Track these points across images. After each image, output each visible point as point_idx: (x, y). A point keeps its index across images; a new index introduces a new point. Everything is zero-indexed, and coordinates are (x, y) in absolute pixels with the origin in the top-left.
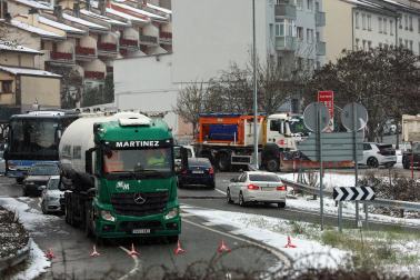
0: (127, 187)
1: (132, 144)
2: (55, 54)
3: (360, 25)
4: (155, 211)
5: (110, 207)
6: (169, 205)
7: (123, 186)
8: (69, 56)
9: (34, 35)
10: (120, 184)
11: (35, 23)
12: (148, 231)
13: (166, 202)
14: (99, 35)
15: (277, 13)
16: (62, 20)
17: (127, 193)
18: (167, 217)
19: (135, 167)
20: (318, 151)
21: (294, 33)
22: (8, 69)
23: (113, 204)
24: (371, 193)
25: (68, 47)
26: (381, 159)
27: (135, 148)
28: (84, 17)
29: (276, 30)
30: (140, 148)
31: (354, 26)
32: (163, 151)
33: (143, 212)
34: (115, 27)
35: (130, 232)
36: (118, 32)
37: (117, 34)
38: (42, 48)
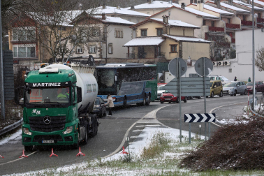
0: (39, 112)
1: (43, 85)
2: (213, 28)
4: (58, 128)
5: (28, 125)
6: (67, 125)
7: (36, 112)
8: (222, 29)
9: (199, 16)
10: (34, 111)
11: (202, 9)
12: (53, 142)
13: (65, 123)
14: (244, 16)
16: (220, 7)
17: (39, 117)
18: (65, 133)
19: (45, 100)
20: (178, 90)
22: (174, 38)
23: (30, 124)
24: (213, 118)
25: (221, 24)
27: (45, 87)
28: (234, 5)
30: (48, 87)
33: (49, 129)
35: (41, 142)
36: (256, 14)
37: (256, 15)
38: (204, 24)
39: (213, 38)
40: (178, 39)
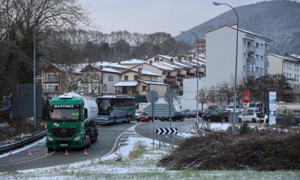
0: (58, 125)
1: (61, 106)
2: (169, 77)
3: (286, 67)
4: (71, 136)
5: (50, 134)
6: (77, 134)
7: (56, 125)
8: (174, 77)
9: (160, 69)
10: (55, 124)
11: (162, 64)
12: (67, 145)
13: (75, 133)
14: (188, 70)
15: (247, 61)
16: (173, 64)
17: (58, 128)
18: (76, 139)
19: (63, 116)
20: (153, 112)
21: (255, 69)
23: (52, 132)
24: (175, 131)
25: (174, 74)
26: (258, 119)
27: (63, 108)
28: (182, 63)
29: (246, 68)
30: (65, 108)
31: (283, 67)
32: (76, 110)
33: (65, 137)
34: (194, 67)
35: (59, 145)
37: (195, 69)
38: (164, 74)
39: (169, 82)
40: (148, 82)
